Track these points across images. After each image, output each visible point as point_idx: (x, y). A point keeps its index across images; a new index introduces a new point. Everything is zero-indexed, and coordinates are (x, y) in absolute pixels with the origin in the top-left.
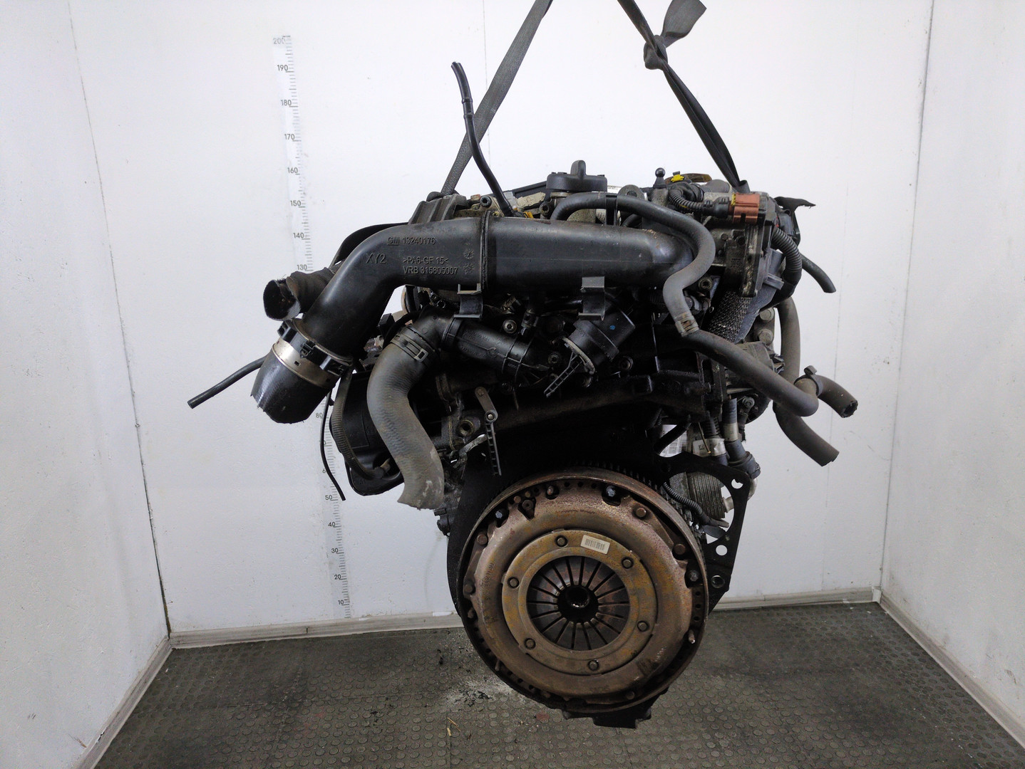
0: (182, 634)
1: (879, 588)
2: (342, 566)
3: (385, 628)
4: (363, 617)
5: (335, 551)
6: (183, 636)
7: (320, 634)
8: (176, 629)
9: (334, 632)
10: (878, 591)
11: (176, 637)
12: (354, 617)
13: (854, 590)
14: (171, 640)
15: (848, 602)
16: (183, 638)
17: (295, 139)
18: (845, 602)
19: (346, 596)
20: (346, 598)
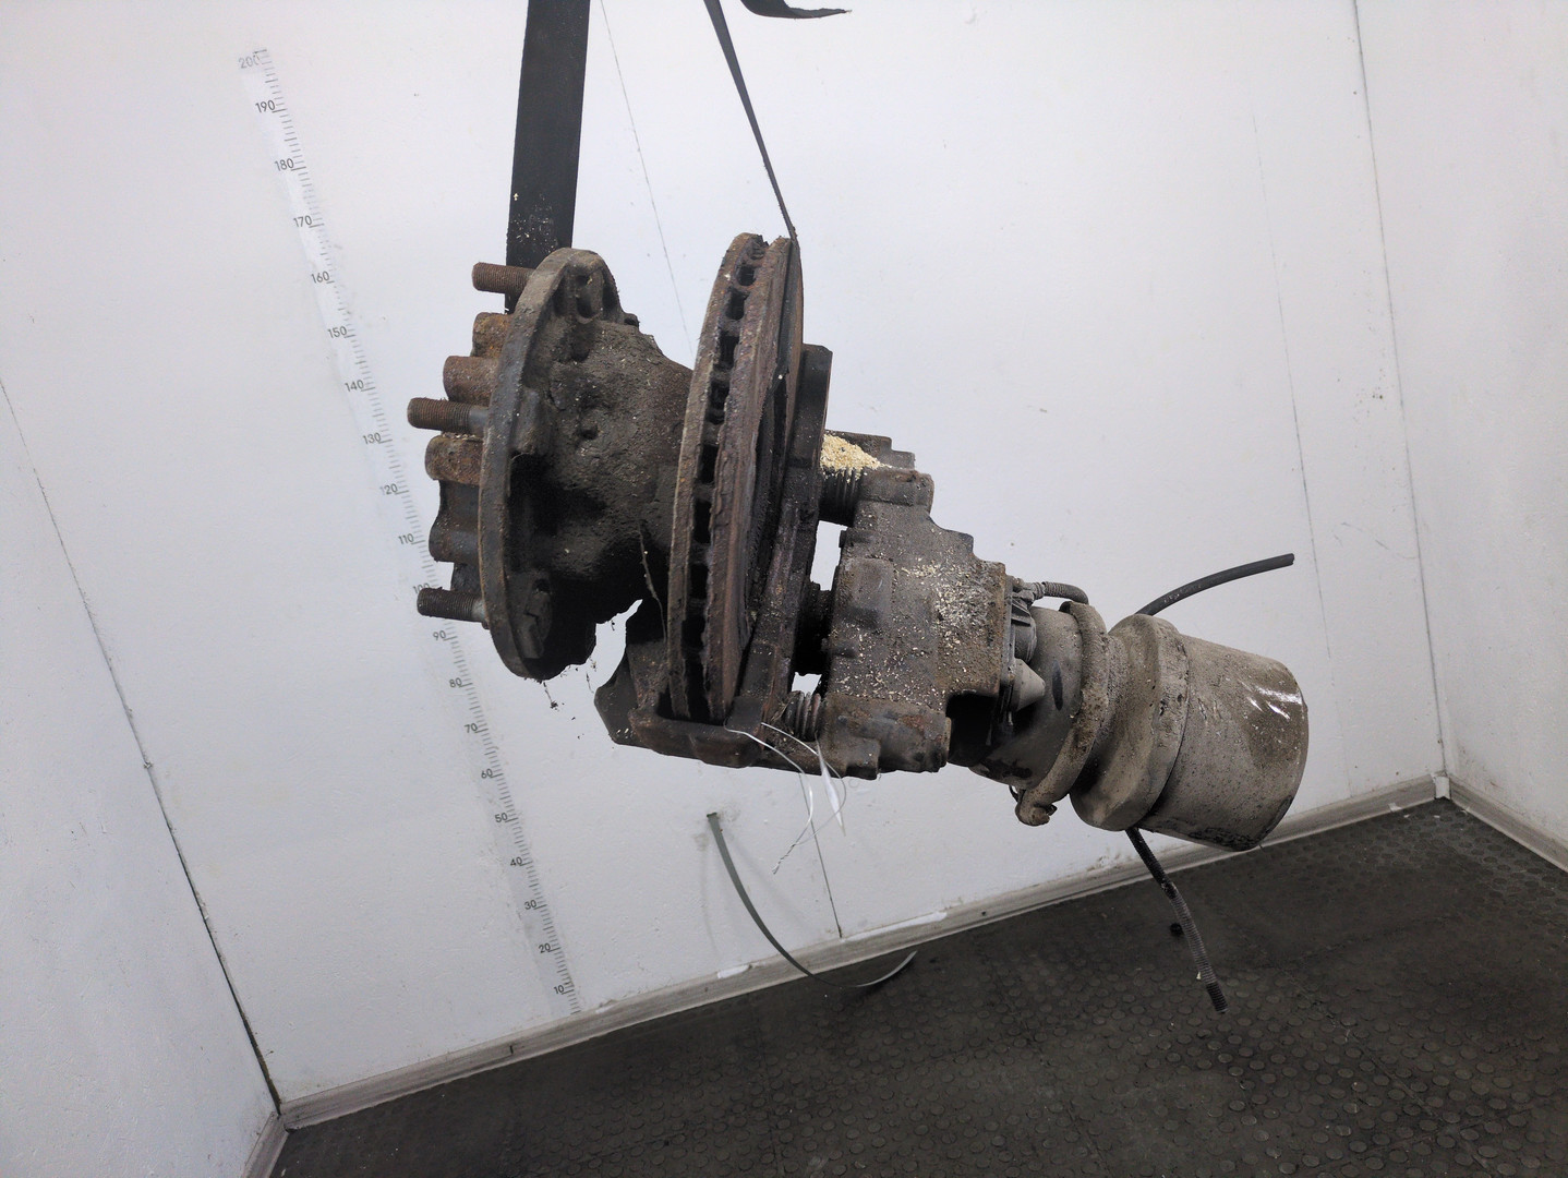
0: (302, 1102)
1: (1444, 773)
2: (549, 928)
3: (644, 1015)
4: (601, 1006)
5: (531, 905)
6: (304, 1106)
7: (534, 1049)
8: (291, 1094)
9: (558, 1043)
10: (1443, 778)
11: (292, 1110)
12: (585, 1009)
13: (1403, 786)
14: (284, 1117)
15: (1399, 808)
16: (302, 1108)
17: (313, 224)
18: (1394, 808)
19: (565, 977)
20: (567, 981)
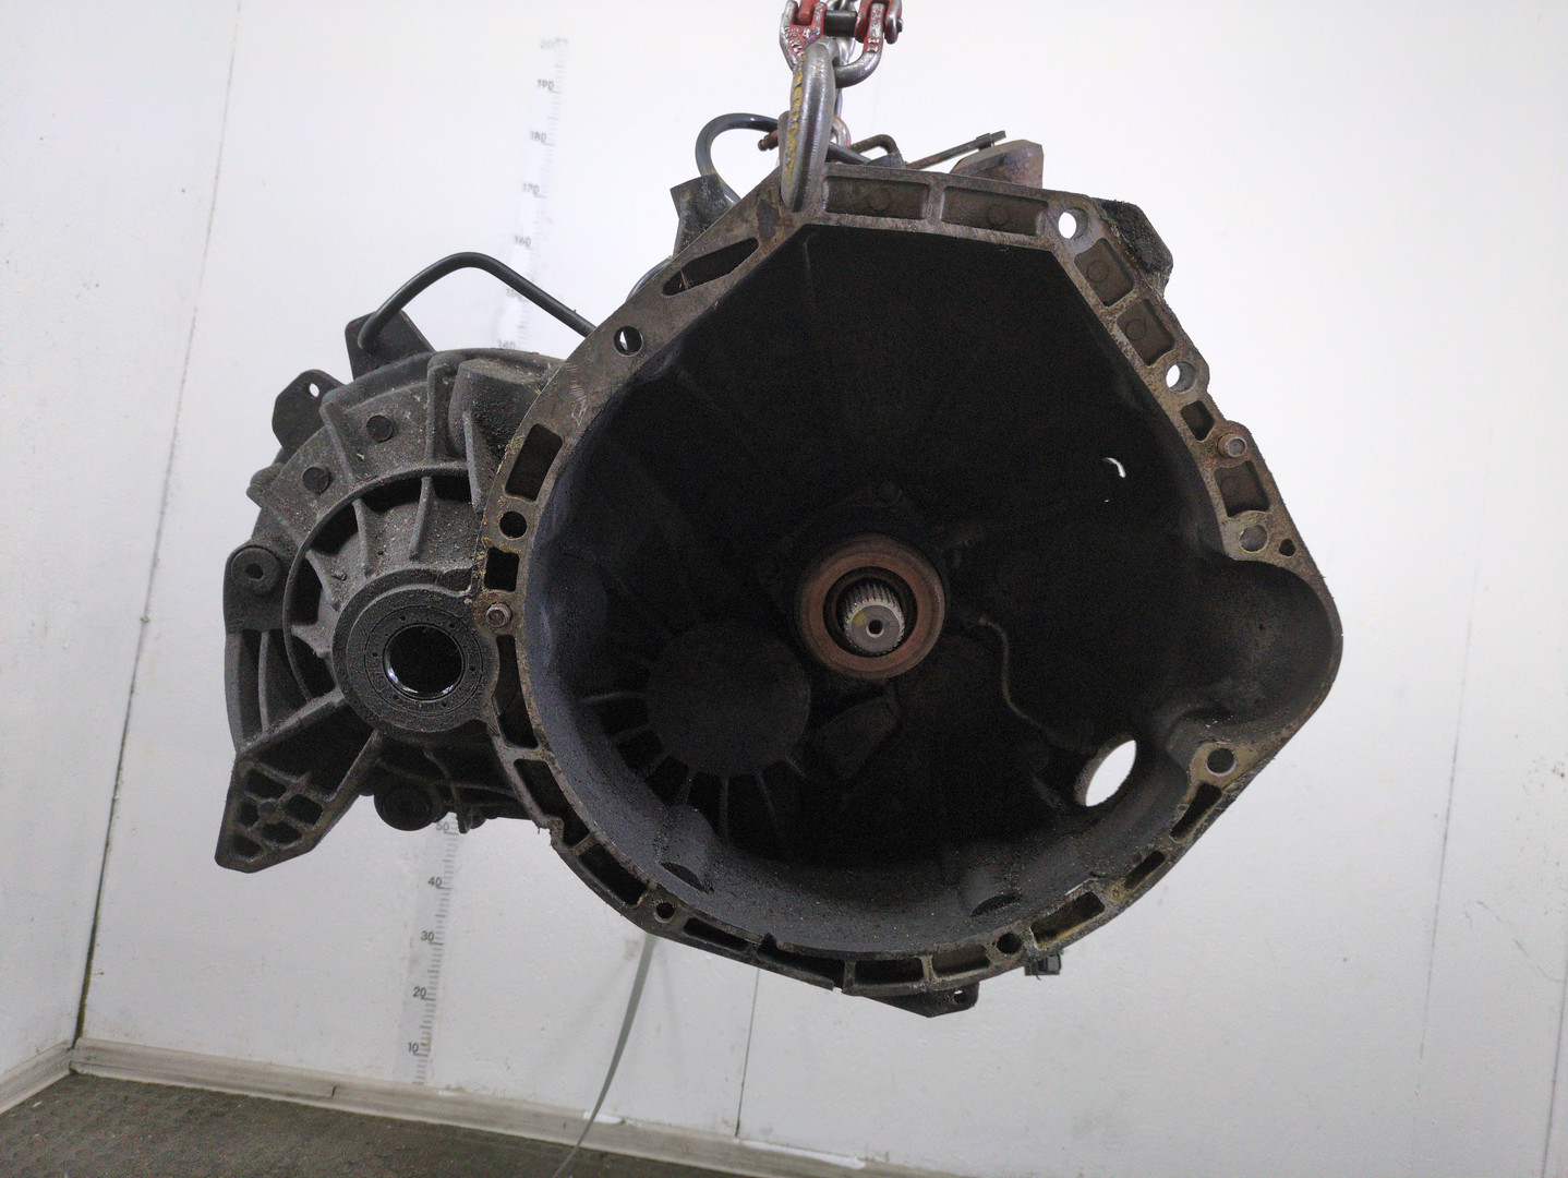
0: (101, 1045)
2: (434, 972)
3: (485, 1122)
4: (448, 1088)
5: (428, 936)
6: (101, 1050)
7: (357, 1104)
8: (94, 1032)
9: (385, 1108)
11: (87, 1048)
12: (430, 1083)
14: (75, 1052)
16: (99, 1052)
17: (538, 194)
19: (425, 1036)
20: (425, 1041)
